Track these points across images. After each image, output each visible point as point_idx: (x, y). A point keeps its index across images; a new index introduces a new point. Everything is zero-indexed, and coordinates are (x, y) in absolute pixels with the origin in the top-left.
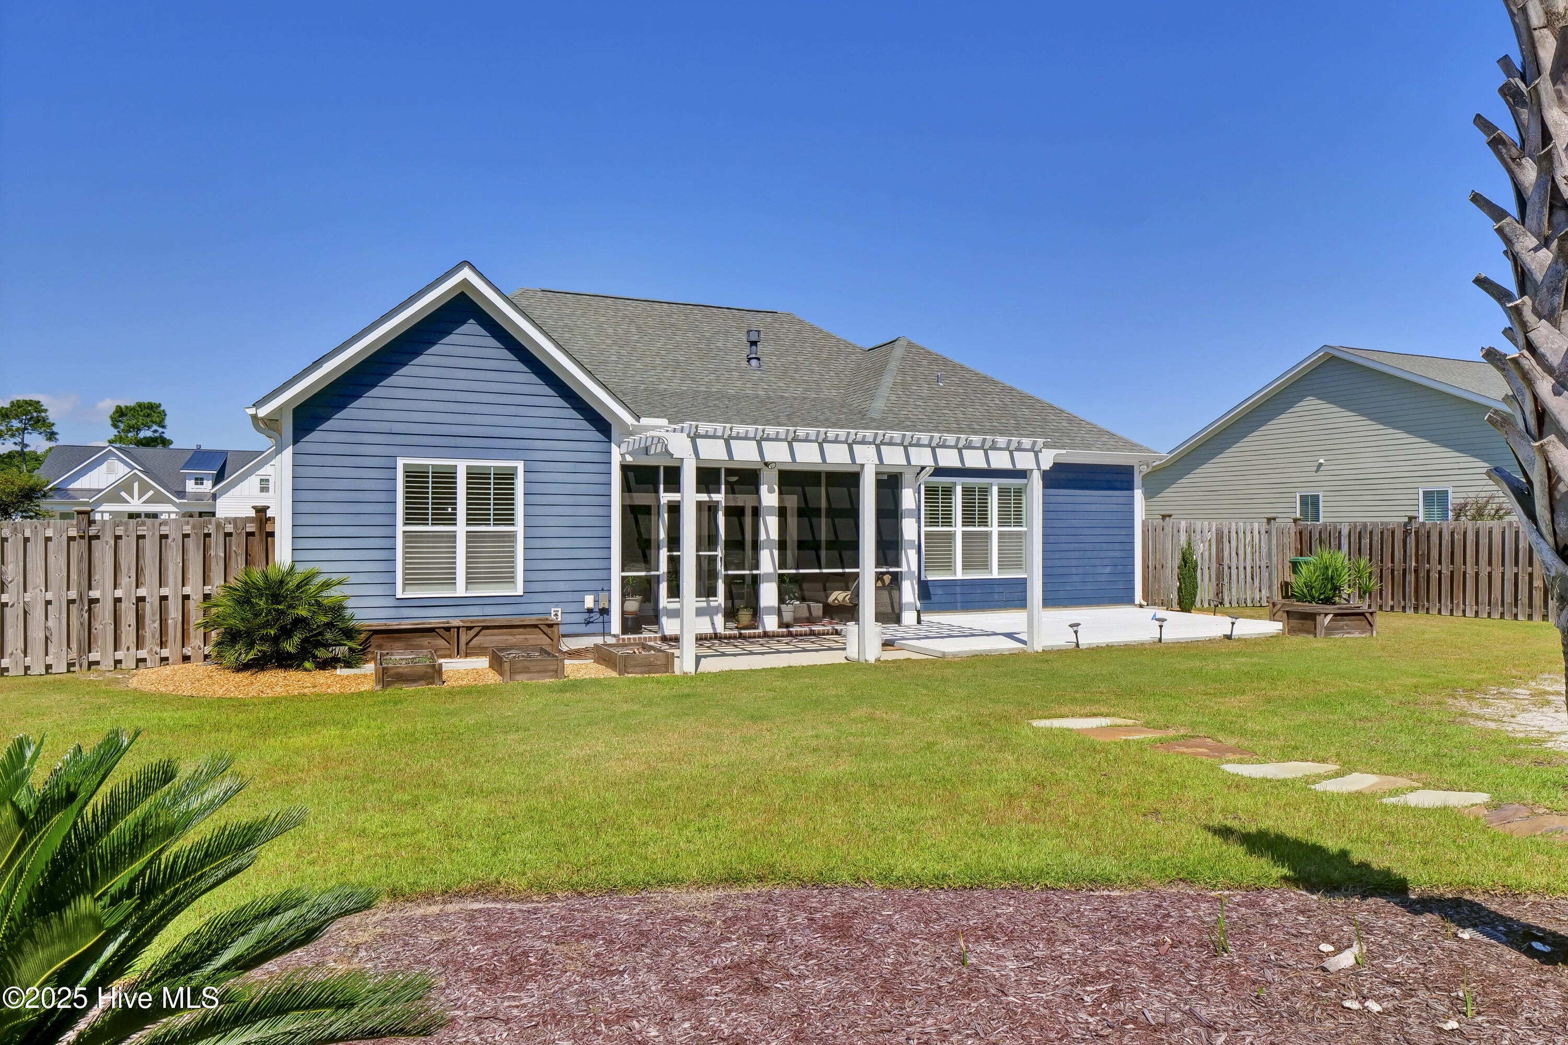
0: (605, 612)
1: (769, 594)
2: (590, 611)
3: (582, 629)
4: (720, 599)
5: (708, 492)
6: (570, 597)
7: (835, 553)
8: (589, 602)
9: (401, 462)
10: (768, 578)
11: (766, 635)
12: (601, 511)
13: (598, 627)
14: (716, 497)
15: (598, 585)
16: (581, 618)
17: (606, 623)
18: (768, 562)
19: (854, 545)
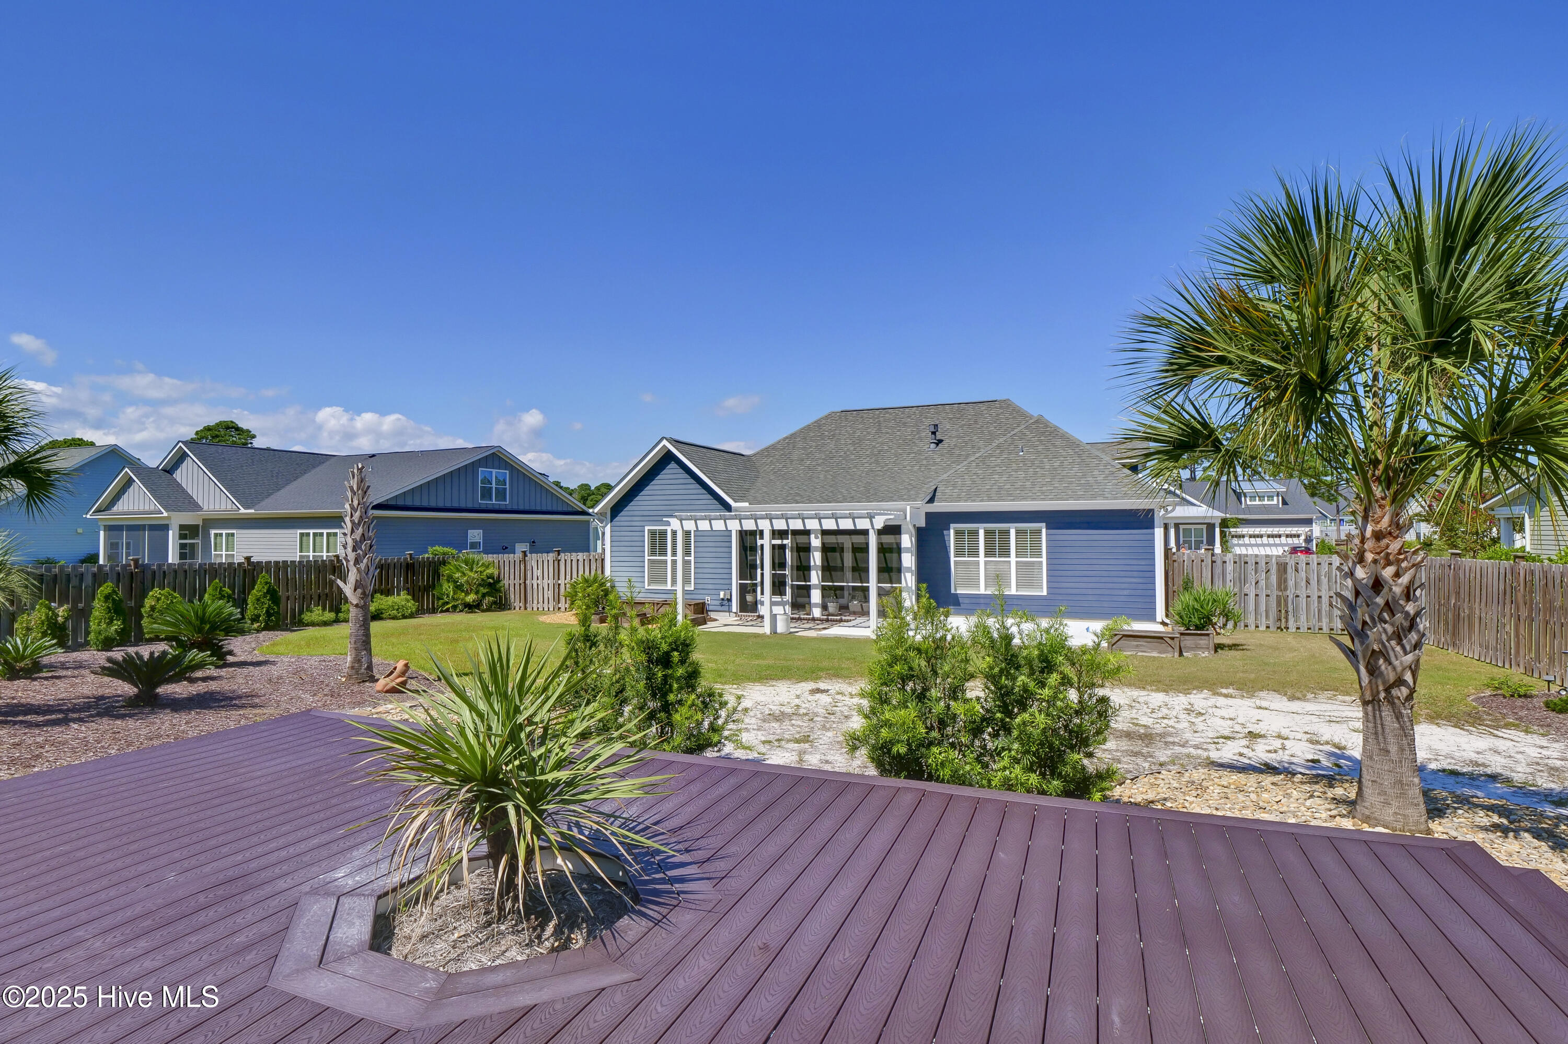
0: (730, 600)
1: (816, 596)
2: (723, 599)
3: (719, 608)
4: (788, 597)
5: (782, 539)
6: (714, 592)
7: (857, 574)
8: (722, 595)
9: (647, 528)
10: (816, 587)
11: (814, 619)
12: (727, 550)
13: (726, 608)
14: (785, 542)
15: (726, 587)
16: (718, 603)
17: (730, 606)
18: (815, 578)
19: (867, 570)
